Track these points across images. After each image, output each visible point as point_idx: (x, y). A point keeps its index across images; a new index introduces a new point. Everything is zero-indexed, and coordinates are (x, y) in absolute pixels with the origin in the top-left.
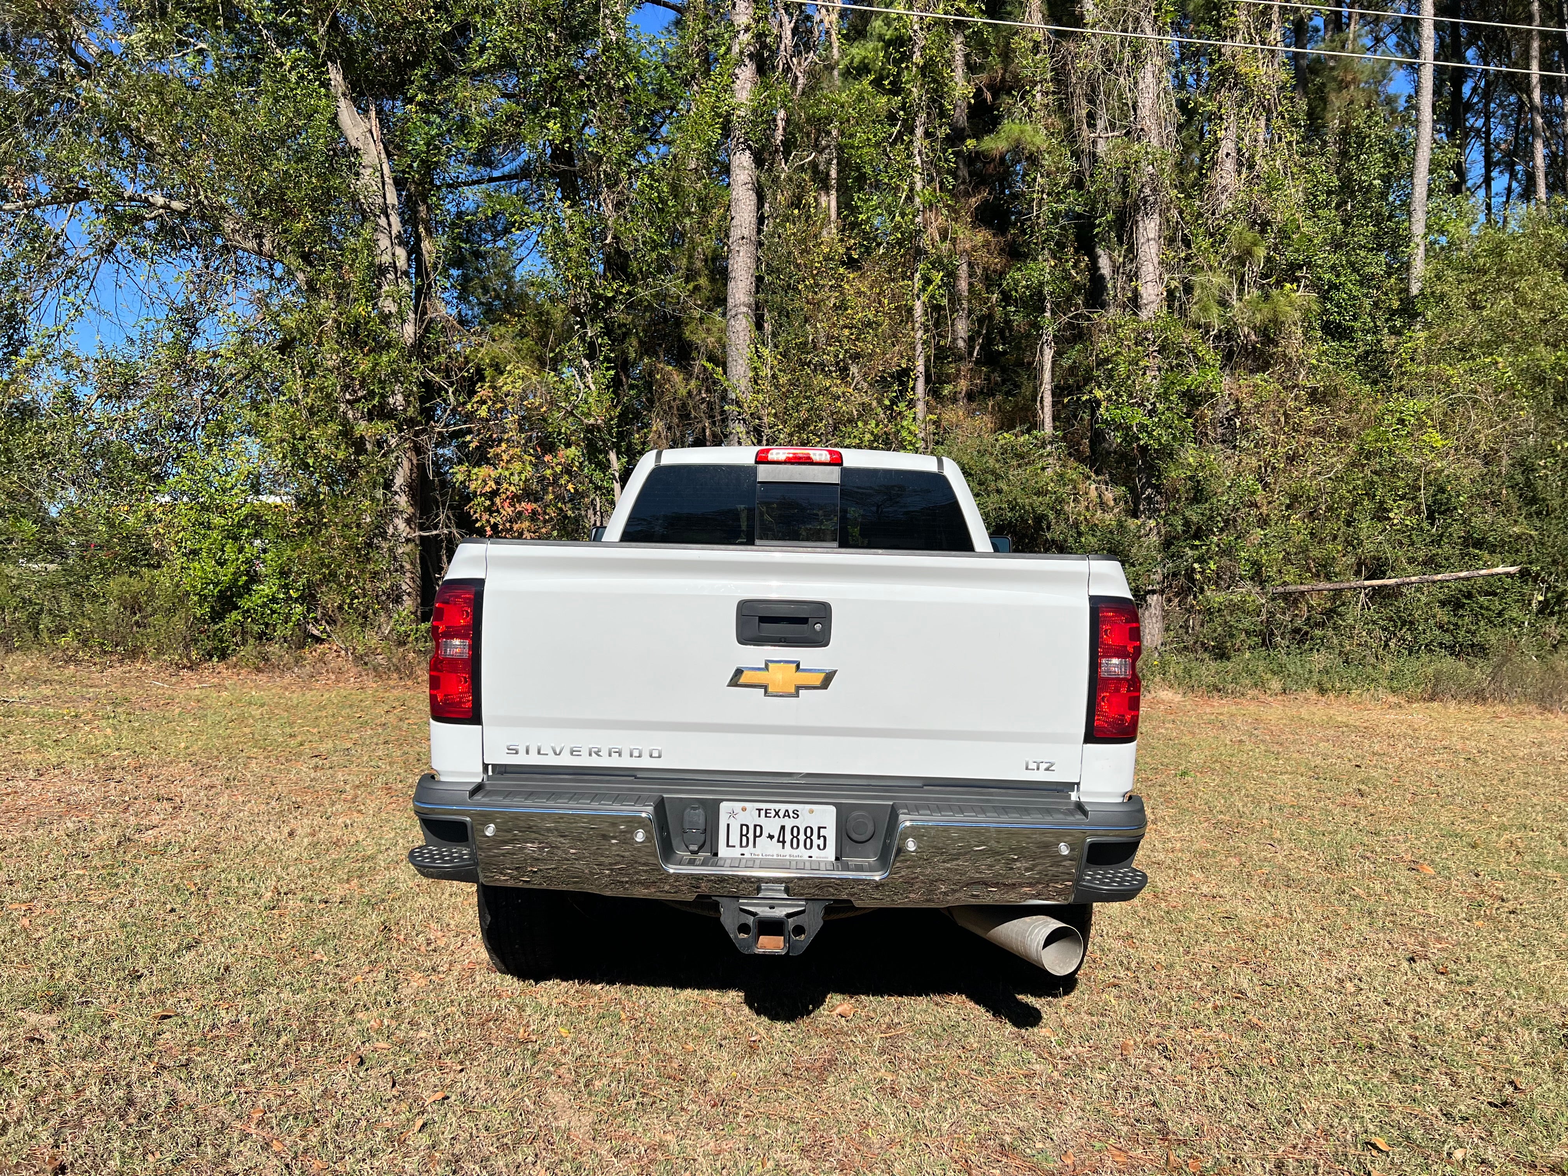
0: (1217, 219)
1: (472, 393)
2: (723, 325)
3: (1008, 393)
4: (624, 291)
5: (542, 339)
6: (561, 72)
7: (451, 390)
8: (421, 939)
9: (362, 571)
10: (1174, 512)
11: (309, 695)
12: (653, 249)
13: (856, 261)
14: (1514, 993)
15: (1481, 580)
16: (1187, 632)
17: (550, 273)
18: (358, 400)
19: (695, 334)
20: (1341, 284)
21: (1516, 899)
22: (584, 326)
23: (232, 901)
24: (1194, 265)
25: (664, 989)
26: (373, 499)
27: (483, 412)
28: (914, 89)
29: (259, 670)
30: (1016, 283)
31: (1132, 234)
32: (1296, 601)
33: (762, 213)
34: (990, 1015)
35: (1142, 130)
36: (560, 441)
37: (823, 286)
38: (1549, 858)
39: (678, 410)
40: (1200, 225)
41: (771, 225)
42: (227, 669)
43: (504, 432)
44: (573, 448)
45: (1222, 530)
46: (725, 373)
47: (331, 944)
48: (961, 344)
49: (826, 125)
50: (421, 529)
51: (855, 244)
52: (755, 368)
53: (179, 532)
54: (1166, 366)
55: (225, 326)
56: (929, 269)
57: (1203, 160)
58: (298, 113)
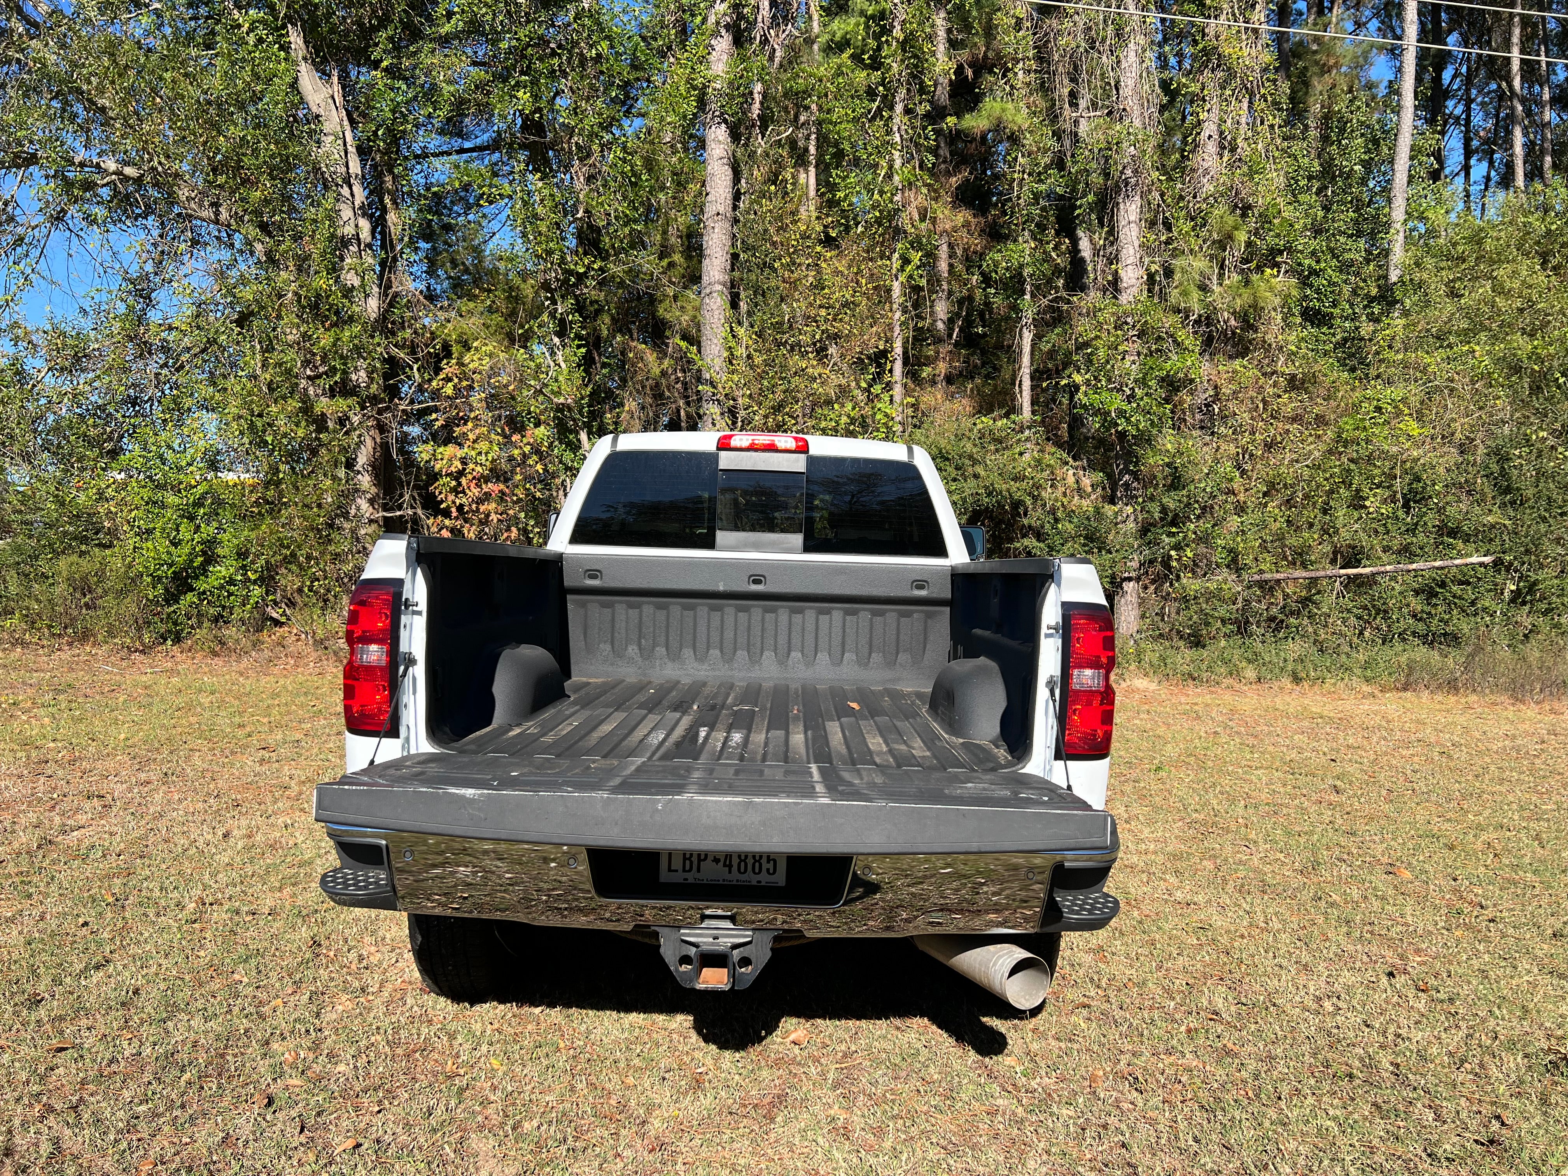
0: (1199, 202)
1: (438, 370)
2: (697, 303)
3: (988, 376)
4: (595, 266)
5: (512, 315)
6: (531, 39)
7: (415, 367)
8: (353, 955)
9: (322, 553)
10: (1152, 499)
11: (264, 680)
12: (626, 225)
13: (834, 239)
14: (1497, 1012)
15: (1455, 569)
16: (1163, 620)
17: (520, 247)
18: (319, 376)
19: (667, 312)
20: (1321, 270)
21: (1495, 905)
22: (554, 303)
23: (151, 913)
24: (1175, 249)
25: (608, 1012)
26: (334, 478)
27: (449, 390)
28: (894, 65)
29: (215, 654)
30: (996, 264)
31: (1112, 216)
32: (1271, 589)
33: (738, 189)
34: (952, 1041)
35: (1124, 110)
36: (529, 419)
37: (800, 265)
38: (1527, 860)
39: (651, 389)
40: (1181, 208)
41: (747, 202)
42: (182, 652)
43: (471, 411)
44: (542, 427)
45: (1198, 518)
46: (699, 351)
47: (253, 962)
48: (940, 325)
49: (805, 99)
50: (385, 510)
51: (833, 222)
52: (730, 348)
53: (132, 510)
54: (1145, 351)
55: (180, 297)
56: (908, 249)
57: (1184, 142)
58: (256, 76)
